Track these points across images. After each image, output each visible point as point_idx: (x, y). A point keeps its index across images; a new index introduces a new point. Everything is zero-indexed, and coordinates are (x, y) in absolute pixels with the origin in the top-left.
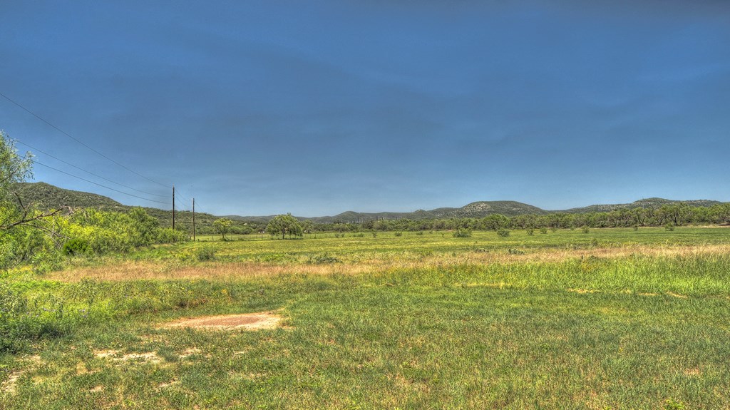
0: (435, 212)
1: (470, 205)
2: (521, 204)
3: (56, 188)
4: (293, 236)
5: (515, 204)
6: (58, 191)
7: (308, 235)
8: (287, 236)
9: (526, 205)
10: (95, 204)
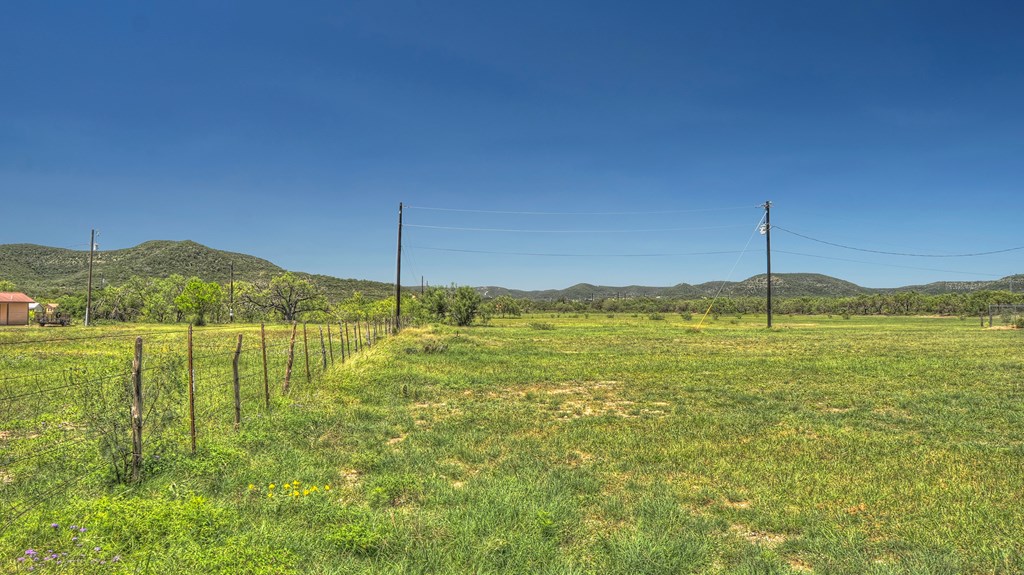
0: (704, 287)
1: (753, 279)
2: (829, 278)
3: (206, 248)
4: (512, 316)
5: (820, 278)
6: (209, 251)
7: (526, 315)
8: (507, 315)
9: (836, 280)
10: (254, 269)
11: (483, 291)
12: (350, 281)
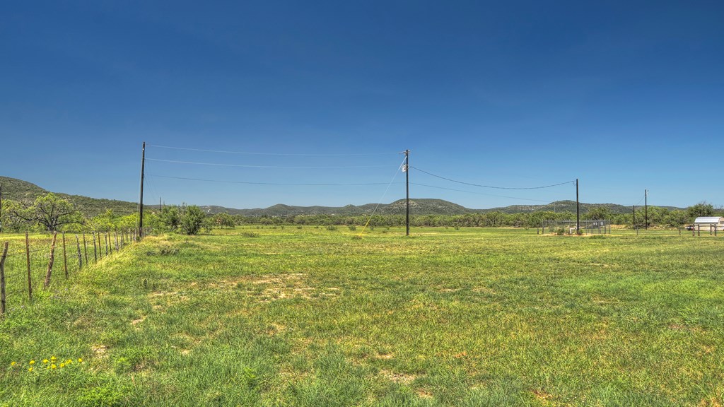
0: (364, 207)
1: (397, 202)
4: (228, 227)
7: (239, 227)
8: (224, 227)
10: (21, 190)
11: (207, 209)
12: (103, 200)
